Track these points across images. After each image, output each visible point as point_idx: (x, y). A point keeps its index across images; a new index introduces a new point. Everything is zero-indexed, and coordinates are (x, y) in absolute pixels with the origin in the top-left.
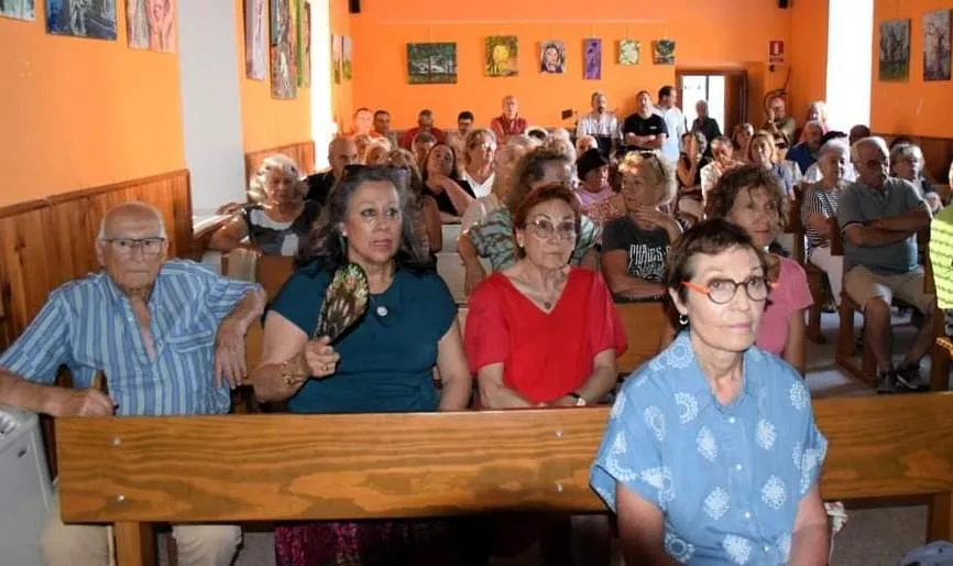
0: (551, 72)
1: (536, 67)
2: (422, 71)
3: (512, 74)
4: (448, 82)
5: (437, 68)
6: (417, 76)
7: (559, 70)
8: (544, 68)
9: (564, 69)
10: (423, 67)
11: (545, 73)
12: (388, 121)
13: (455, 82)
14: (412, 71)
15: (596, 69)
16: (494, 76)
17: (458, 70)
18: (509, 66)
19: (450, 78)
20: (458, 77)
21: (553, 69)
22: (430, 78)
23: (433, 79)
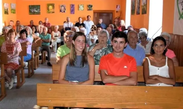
0: (63, 12)
1: (59, 11)
2: (32, 12)
3: (53, 12)
4: (38, 14)
5: (36, 11)
6: (31, 13)
7: (64, 12)
8: (61, 11)
9: (66, 11)
10: (32, 11)
11: (61, 12)
12: (19, 23)
13: (40, 14)
14: (30, 11)
15: (73, 11)
16: (49, 13)
17: (41, 11)
18: (53, 11)
19: (39, 13)
20: (41, 13)
21: (63, 11)
22: (34, 13)
23: (35, 14)
